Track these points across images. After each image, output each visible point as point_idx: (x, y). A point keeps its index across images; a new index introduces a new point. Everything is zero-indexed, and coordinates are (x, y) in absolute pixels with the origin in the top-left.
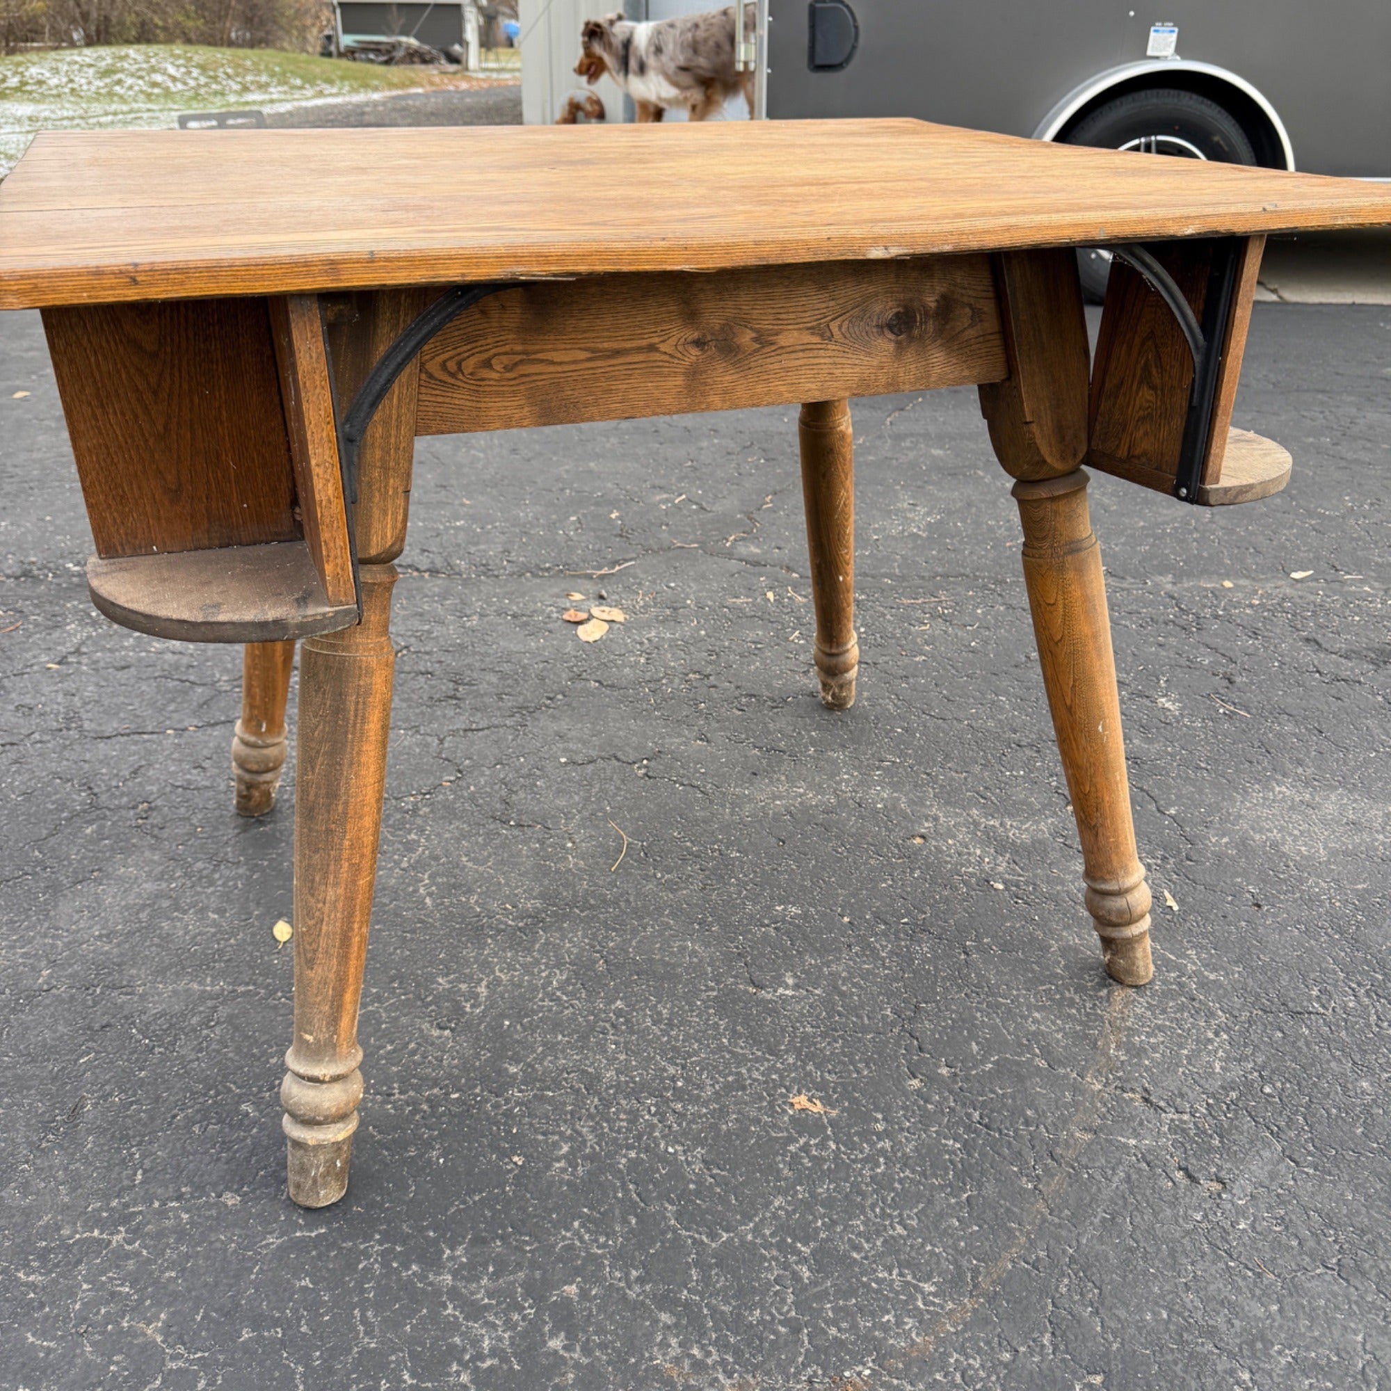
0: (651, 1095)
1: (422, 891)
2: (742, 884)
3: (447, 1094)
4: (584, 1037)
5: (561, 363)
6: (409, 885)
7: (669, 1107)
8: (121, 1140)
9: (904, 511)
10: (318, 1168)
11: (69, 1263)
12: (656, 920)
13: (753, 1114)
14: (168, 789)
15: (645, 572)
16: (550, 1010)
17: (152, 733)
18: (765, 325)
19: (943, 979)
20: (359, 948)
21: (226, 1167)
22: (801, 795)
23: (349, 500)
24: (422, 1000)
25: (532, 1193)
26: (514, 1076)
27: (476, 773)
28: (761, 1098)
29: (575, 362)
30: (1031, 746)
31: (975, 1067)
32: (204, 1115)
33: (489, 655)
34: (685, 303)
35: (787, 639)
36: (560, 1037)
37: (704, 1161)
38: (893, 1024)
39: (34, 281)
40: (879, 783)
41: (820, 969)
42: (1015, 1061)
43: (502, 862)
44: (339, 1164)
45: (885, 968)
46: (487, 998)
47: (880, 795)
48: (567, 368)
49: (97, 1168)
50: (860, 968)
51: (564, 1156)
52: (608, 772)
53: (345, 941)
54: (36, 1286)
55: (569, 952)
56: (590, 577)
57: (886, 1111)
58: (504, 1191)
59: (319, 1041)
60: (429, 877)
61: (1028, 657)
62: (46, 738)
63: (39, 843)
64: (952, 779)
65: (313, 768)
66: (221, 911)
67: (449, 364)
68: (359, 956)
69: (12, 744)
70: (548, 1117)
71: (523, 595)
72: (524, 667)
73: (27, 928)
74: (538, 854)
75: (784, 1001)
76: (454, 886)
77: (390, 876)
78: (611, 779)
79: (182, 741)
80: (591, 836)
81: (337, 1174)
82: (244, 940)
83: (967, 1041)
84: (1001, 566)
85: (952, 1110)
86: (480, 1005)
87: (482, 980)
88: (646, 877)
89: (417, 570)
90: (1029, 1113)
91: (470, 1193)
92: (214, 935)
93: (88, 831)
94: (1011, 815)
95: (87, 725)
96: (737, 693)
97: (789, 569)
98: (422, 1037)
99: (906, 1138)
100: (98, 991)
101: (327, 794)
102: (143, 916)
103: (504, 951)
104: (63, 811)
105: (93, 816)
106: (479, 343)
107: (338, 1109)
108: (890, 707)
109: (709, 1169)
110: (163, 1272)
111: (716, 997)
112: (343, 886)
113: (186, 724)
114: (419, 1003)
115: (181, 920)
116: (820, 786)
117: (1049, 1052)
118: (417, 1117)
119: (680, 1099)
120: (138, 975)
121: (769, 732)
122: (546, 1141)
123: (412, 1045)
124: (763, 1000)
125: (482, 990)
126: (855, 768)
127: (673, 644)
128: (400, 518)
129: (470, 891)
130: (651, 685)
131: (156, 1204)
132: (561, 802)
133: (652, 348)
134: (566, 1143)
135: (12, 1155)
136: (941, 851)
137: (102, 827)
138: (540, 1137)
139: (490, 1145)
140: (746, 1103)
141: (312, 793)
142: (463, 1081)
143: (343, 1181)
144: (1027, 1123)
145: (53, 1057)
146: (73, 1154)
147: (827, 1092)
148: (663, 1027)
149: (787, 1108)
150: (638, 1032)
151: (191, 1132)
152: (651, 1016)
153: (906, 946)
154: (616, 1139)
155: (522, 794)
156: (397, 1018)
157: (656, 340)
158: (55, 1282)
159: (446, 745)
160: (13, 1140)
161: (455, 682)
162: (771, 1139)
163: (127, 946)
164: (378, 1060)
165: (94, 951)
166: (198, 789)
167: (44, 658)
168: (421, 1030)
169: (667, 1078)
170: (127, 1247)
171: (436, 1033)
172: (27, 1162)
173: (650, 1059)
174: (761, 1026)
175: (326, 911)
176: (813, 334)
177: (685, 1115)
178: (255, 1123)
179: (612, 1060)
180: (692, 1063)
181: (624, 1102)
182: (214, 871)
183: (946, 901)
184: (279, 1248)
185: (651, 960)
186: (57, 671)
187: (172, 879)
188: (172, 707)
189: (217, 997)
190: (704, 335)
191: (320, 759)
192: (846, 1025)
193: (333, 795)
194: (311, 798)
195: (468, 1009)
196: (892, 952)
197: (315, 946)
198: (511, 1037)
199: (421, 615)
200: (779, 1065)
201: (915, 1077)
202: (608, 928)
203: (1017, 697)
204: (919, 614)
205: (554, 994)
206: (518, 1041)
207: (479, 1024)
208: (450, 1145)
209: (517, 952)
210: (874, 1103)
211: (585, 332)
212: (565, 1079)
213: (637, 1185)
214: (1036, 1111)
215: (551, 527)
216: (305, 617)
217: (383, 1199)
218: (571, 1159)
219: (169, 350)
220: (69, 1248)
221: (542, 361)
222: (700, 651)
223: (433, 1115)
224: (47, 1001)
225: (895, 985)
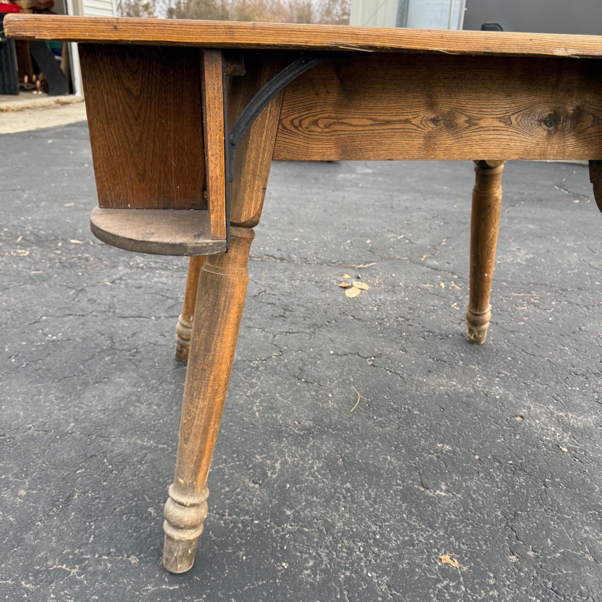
0: (361, 540)
1: (255, 408)
2: (419, 429)
3: (253, 520)
4: (328, 501)
5: (355, 126)
6: (249, 404)
7: (370, 549)
8: (87, 517)
9: (514, 251)
10: (178, 552)
11: (47, 581)
12: (372, 442)
13: (418, 561)
14: (147, 344)
15: (381, 268)
16: (311, 482)
17: (145, 317)
18: (473, 114)
19: (532, 498)
20: (213, 435)
21: (135, 541)
22: (454, 386)
23: (228, 179)
24: (247, 466)
25: (290, 586)
26: (288, 516)
27: (289, 353)
28: (423, 553)
29: (363, 126)
30: (583, 375)
31: (549, 554)
32: (130, 511)
33: (302, 299)
34: (429, 97)
35: (450, 306)
36: (315, 498)
37: (387, 585)
38: (502, 521)
39: (60, 23)
40: (497, 385)
41: (461, 483)
42: (574, 555)
43: (296, 399)
44: (190, 552)
45: (498, 487)
46: (280, 470)
47: (498, 391)
48: (358, 128)
49: (72, 530)
50: (484, 486)
51: (310, 568)
52: (354, 361)
53: (206, 430)
54: (29, 591)
55: (325, 452)
56: (353, 268)
57: (496, 573)
58: (275, 582)
59: (186, 484)
60: (260, 402)
61: (580, 329)
62: (98, 314)
63: (84, 362)
64: (539, 388)
65: (199, 334)
66: (159, 405)
67: (295, 121)
68: (212, 440)
69: (83, 316)
70: (304, 543)
71: (321, 273)
72: (318, 306)
73: (69, 402)
74: (314, 398)
75: (440, 498)
76: (271, 408)
77: (240, 399)
78: (355, 365)
79: (158, 323)
80: (342, 392)
81: (188, 557)
82: (167, 421)
83: (545, 537)
84: (565, 283)
85: (535, 578)
86: (275, 473)
87: (278, 460)
88: (369, 418)
89: (275, 258)
90: (582, 588)
91: (257, 580)
92: (153, 417)
93: (107, 359)
94: (572, 411)
95: (117, 311)
96: (422, 330)
97: (453, 273)
98: (244, 486)
99: (507, 591)
100: (94, 437)
101: (205, 349)
102: (123, 403)
103: (291, 446)
104: (97, 348)
105: (111, 352)
106: (312, 111)
107: (192, 522)
108: (505, 346)
109: (390, 590)
110: (92, 595)
111: (401, 490)
112: (208, 401)
113: (161, 315)
114: (245, 467)
115: (139, 407)
116: (465, 382)
117: (594, 552)
118: (236, 531)
119: (378, 546)
120: (114, 432)
121: (438, 351)
122: (301, 557)
123: (239, 490)
124: (428, 496)
125: (278, 465)
126: (484, 375)
127: (391, 303)
128: (259, 203)
129: (278, 412)
130: (379, 321)
131: (97, 556)
132: (329, 373)
133: (407, 121)
134: (312, 560)
135: (35, 516)
136: (532, 426)
137: (113, 358)
138: (298, 554)
139: (271, 554)
140: (414, 555)
141: (197, 348)
142: (262, 514)
143: (191, 561)
144: (581, 594)
145: (65, 468)
146: (63, 521)
147: (461, 556)
148: (371, 502)
149: (437, 561)
150: (357, 503)
151: (121, 518)
152: (365, 495)
153: (511, 477)
154: (340, 563)
155: (309, 366)
156: (233, 474)
157: (410, 117)
158: (38, 590)
159: (276, 338)
160: (37, 508)
161: (285, 309)
162: (427, 578)
163: (112, 417)
164: (221, 495)
165: (96, 417)
166: (160, 345)
167: (105, 280)
168: (244, 482)
169: (371, 532)
170: (77, 577)
171: (251, 485)
172: (40, 521)
173: (362, 520)
174: (426, 511)
175: (197, 413)
176: (500, 121)
177: (379, 555)
178: (153, 519)
179: (342, 516)
180: (385, 526)
181: (346, 542)
182: (160, 385)
183: (534, 454)
184: (152, 593)
185: (367, 463)
186: (110, 286)
187: (140, 387)
188: (156, 307)
189: (148, 448)
190: (438, 116)
191: (203, 330)
192: (474, 517)
193: (207, 350)
194: (196, 351)
195: (269, 475)
196: (502, 479)
197: (189, 431)
198: (289, 494)
199: (273, 277)
200: (434, 535)
201: (514, 555)
202: (346, 442)
203: (574, 348)
204: (521, 301)
205: (314, 474)
206: (292, 497)
207: (274, 484)
208: (250, 550)
209: (298, 447)
210: (489, 567)
211: (371, 109)
212: (316, 523)
213: (349, 592)
214: (587, 587)
215: (338, 244)
216: (197, 243)
217: (210, 575)
218: (314, 570)
219: (145, 95)
220: (49, 572)
221: (345, 124)
222: (405, 307)
223: (244, 530)
224: (69, 439)
225: (503, 498)
